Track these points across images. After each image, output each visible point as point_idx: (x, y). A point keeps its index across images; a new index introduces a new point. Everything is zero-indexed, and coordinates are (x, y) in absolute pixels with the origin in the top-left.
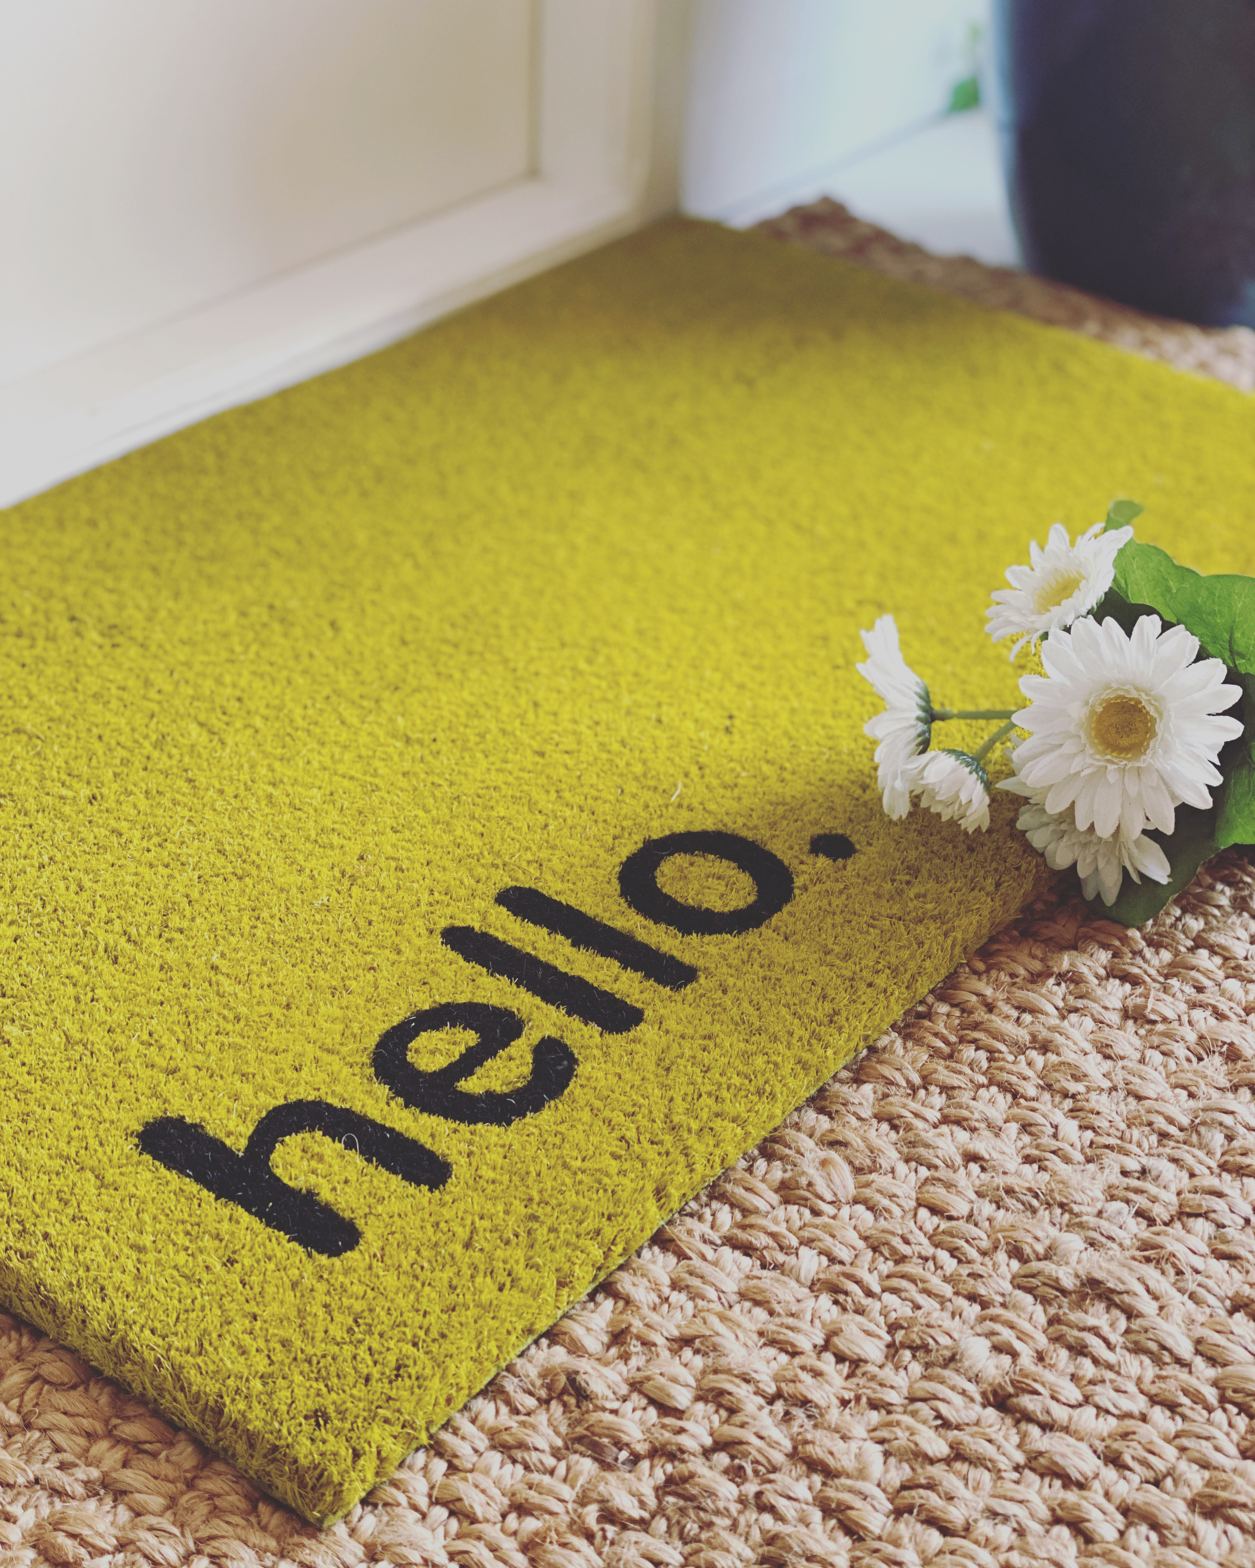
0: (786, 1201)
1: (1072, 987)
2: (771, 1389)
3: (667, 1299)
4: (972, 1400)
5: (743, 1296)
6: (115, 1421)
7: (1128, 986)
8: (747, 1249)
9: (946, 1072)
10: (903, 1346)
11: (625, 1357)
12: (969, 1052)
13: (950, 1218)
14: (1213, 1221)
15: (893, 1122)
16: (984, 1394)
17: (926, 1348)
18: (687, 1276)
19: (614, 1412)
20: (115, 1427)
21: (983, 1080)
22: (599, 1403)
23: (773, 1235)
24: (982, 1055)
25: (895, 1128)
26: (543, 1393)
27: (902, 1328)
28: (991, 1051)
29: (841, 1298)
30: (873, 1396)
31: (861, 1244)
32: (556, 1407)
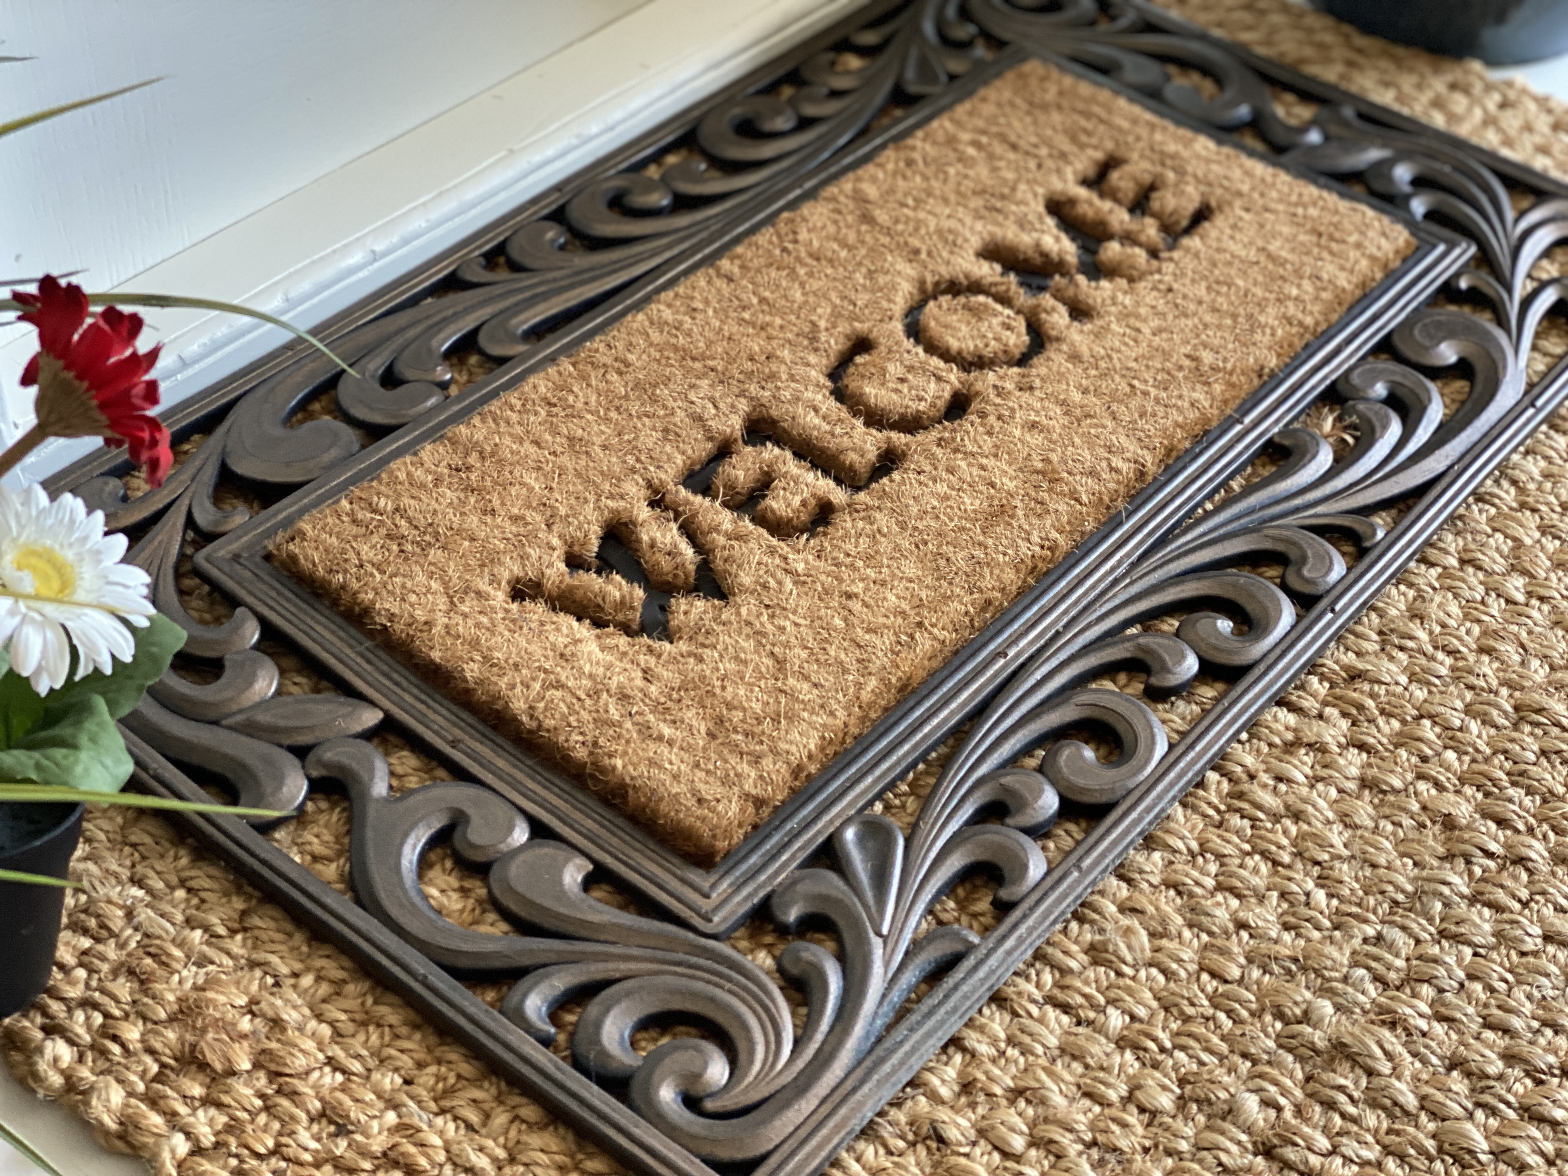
0: (1095, 962)
1: (1319, 755)
2: (1088, 1137)
3: (1004, 1053)
4: (1246, 1149)
5: (1063, 1050)
6: (580, 1156)
7: (1364, 755)
8: (1065, 1008)
9: (1219, 841)
10: (1191, 1099)
11: (973, 1105)
12: (1235, 820)
13: (1226, 982)
14: (1436, 986)
15: (1177, 888)
16: (1255, 1143)
17: (1210, 1103)
18: (1018, 1033)
19: (967, 1155)
20: (581, 1161)
21: (1247, 847)
22: (956, 1148)
23: (1085, 996)
24: (1246, 823)
25: (1179, 893)
26: (910, 1137)
27: (1190, 1083)
28: (1253, 819)
29: (1141, 1054)
30: (1169, 1145)
31: (1155, 1004)
32: (921, 1149)
